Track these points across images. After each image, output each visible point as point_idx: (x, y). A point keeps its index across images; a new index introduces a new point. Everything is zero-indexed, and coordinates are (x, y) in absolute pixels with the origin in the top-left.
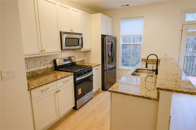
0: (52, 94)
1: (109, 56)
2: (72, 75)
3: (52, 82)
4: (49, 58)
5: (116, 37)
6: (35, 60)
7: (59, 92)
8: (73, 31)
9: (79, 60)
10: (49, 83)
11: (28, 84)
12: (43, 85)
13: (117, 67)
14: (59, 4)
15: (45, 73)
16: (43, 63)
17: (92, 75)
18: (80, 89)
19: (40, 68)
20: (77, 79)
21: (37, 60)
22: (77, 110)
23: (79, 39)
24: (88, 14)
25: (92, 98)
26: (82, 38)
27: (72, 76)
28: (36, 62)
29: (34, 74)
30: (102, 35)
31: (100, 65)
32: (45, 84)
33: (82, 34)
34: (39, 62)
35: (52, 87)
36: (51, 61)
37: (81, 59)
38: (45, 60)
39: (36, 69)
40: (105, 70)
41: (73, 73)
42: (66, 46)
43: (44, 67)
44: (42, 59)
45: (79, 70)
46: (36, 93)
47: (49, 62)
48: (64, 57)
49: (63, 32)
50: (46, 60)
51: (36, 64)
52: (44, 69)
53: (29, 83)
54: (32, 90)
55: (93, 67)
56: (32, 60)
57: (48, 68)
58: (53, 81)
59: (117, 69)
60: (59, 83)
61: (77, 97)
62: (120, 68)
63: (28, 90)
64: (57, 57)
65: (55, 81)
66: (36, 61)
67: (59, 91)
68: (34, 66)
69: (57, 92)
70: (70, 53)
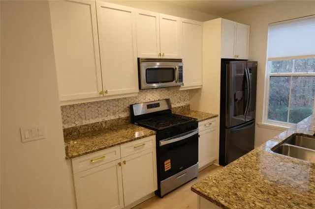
0: (112, 167)
1: (236, 100)
2: (152, 135)
3: (110, 147)
4: (122, 102)
5: (257, 62)
6: (99, 105)
7: (125, 164)
8: (163, 55)
9: (178, 105)
10: (105, 148)
11: (67, 149)
12: (93, 151)
13: (257, 121)
14: (135, 11)
15: (114, 127)
16: (112, 111)
17: (197, 136)
18: (169, 161)
19: (106, 119)
20: (163, 143)
21: (102, 107)
22: (162, 197)
23: (173, 70)
24: (197, 22)
25: (196, 178)
26: (181, 67)
27: (154, 138)
28: (99, 109)
29: (96, 128)
30: (222, 60)
31: (216, 116)
32: (97, 150)
33: (181, 60)
34: (106, 108)
35: (111, 155)
36: (125, 107)
37: (182, 104)
38: (114, 105)
39: (100, 120)
40: (226, 128)
41: (154, 132)
42: (148, 83)
43: (113, 117)
44: (111, 104)
45: (171, 125)
46: (80, 164)
47: (123, 110)
48: (149, 101)
49: (142, 59)
50: (117, 105)
51: (100, 113)
52: (113, 120)
53: (67, 147)
54: (73, 159)
55: (200, 121)
56: (92, 106)
57: (119, 119)
58: (113, 146)
59: (256, 126)
60: (127, 149)
61: (162, 175)
62: (263, 123)
63: (66, 158)
64: (137, 100)
65: (118, 144)
66: (100, 107)
67: (125, 162)
68: (97, 115)
69: (120, 164)
70: (161, 93)
